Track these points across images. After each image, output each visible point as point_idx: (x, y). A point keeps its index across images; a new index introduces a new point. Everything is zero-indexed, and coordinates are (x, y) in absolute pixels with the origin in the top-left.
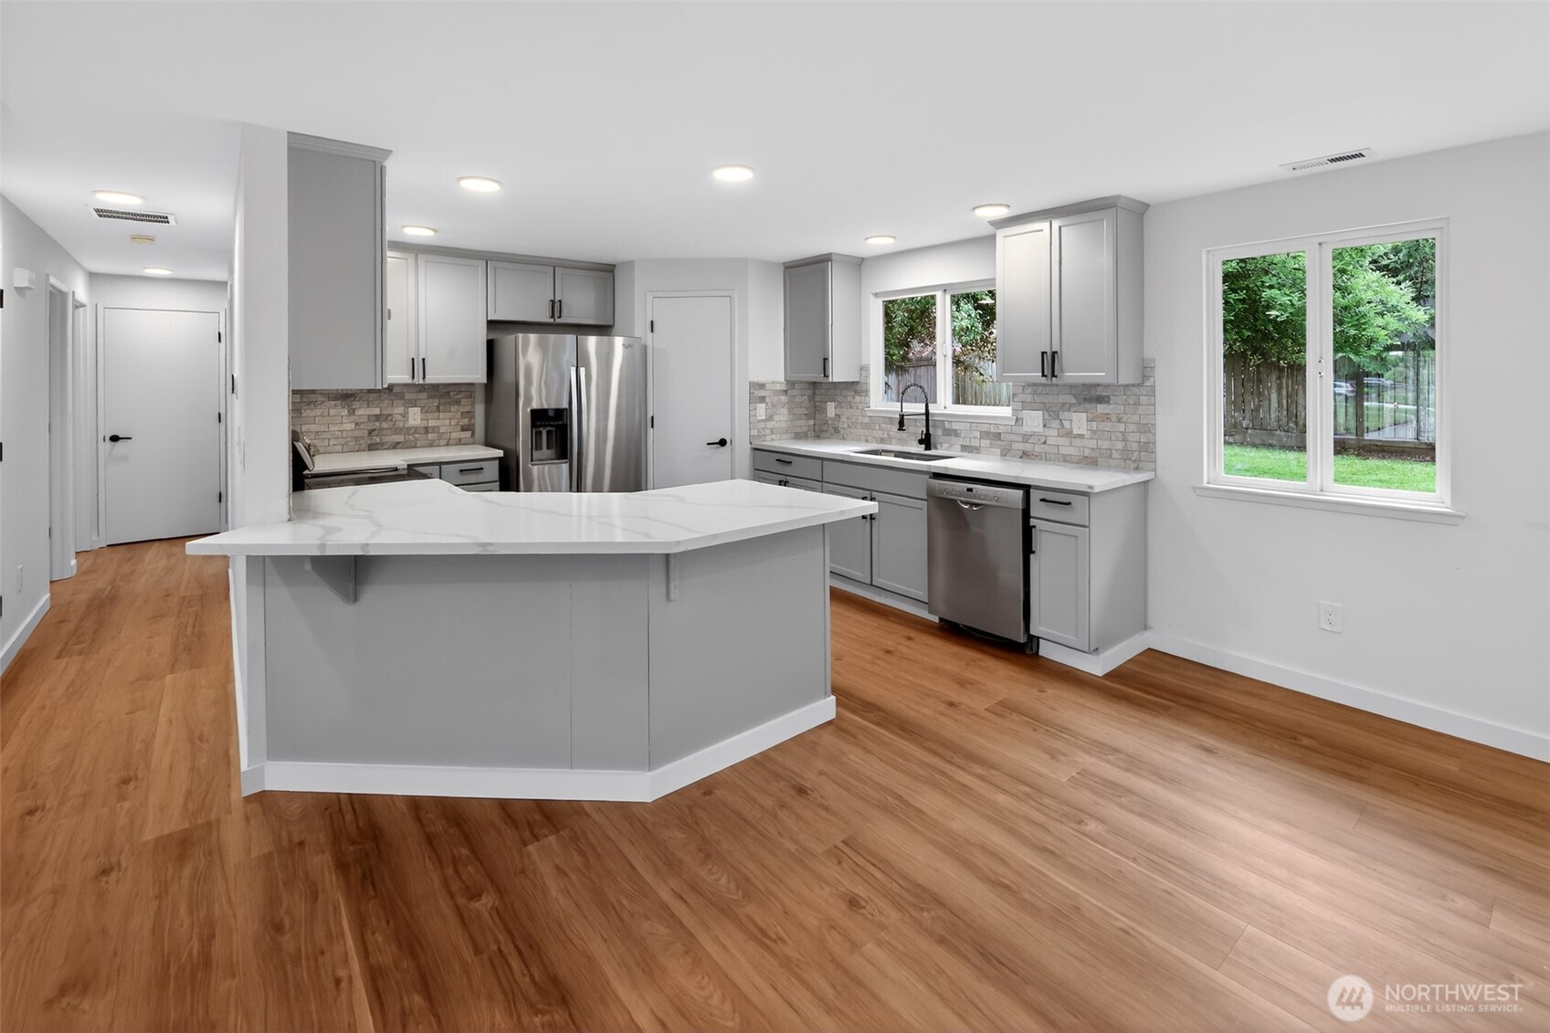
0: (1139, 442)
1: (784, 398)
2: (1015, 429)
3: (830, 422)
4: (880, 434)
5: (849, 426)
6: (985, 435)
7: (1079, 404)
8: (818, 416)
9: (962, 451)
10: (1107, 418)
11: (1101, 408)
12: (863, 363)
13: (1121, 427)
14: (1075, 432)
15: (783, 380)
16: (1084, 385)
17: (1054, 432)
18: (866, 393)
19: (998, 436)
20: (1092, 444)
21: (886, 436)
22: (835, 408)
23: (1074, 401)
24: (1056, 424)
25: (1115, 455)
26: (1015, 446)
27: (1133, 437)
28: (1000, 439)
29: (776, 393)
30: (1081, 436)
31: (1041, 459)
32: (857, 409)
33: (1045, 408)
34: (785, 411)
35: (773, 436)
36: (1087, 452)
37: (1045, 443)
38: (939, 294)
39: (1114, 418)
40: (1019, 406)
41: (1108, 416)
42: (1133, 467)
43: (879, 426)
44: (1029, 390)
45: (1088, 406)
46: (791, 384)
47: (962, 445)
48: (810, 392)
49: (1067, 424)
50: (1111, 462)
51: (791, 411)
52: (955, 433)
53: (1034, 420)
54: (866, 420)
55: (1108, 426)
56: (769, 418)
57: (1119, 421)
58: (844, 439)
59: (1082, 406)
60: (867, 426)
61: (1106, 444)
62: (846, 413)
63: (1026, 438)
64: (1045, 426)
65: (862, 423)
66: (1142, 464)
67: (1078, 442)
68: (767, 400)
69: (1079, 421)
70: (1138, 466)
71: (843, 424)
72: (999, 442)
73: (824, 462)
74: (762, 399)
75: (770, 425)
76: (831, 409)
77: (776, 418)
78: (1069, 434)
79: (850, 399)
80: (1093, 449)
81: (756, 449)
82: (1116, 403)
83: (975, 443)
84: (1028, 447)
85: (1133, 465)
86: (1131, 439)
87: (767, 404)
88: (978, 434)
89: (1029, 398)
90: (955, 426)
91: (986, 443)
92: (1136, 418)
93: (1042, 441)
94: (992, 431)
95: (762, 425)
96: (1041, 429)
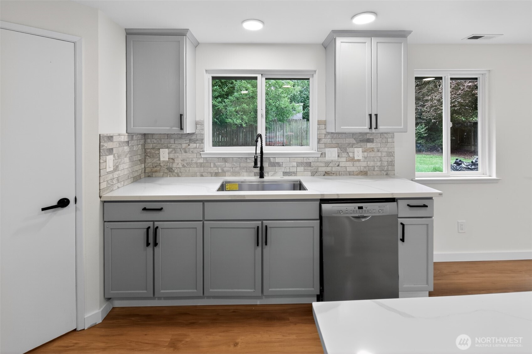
0: (388, 161)
1: (126, 149)
2: (320, 159)
3: (162, 164)
4: (215, 170)
5: (184, 166)
6: (299, 164)
7: (358, 143)
8: (149, 160)
9: (284, 175)
10: (372, 150)
11: (369, 145)
12: (197, 119)
13: (379, 154)
14: (356, 158)
15: (124, 132)
16: (360, 133)
17: (344, 159)
18: (202, 141)
19: (309, 164)
20: (364, 164)
21: (220, 171)
22: (169, 153)
23: (355, 142)
24: (344, 155)
25: (376, 169)
26: (320, 169)
27: (385, 159)
28: (310, 166)
29: (121, 144)
30: (359, 161)
31: (336, 175)
32: (192, 152)
33: (338, 146)
34: (127, 160)
35: (119, 185)
36: (362, 169)
37: (338, 166)
38: (259, 76)
39: (376, 150)
40: (323, 146)
41: (373, 149)
42: (385, 174)
43: (215, 164)
44: (329, 136)
45: (362, 144)
46: (131, 135)
47: (283, 172)
48: (142, 142)
49: (351, 154)
50: (375, 173)
51: (131, 160)
52: (279, 165)
53: (332, 154)
54: (201, 161)
55: (372, 154)
56: (116, 168)
57: (378, 151)
58: (178, 176)
59: (359, 144)
60: (201, 165)
61: (372, 164)
62: (180, 157)
63: (327, 164)
64: (338, 156)
65: (197, 163)
66: (389, 172)
67: (357, 164)
68: (114, 152)
69: (358, 153)
70: (387, 173)
71: (177, 164)
72: (309, 168)
73: (206, 203)
74: (111, 151)
75: (116, 175)
76: (164, 155)
77: (121, 167)
78: (353, 160)
79: (184, 146)
80: (365, 167)
81: (105, 202)
82: (377, 142)
83: (294, 170)
84: (328, 169)
85: (385, 173)
86: (384, 160)
87: (114, 156)
88: (295, 164)
89: (329, 141)
90: (277, 160)
91: (300, 169)
92: (386, 149)
93: (337, 164)
94: (305, 161)
95: (111, 176)
96: (336, 158)
